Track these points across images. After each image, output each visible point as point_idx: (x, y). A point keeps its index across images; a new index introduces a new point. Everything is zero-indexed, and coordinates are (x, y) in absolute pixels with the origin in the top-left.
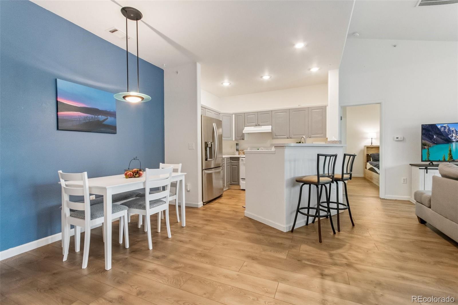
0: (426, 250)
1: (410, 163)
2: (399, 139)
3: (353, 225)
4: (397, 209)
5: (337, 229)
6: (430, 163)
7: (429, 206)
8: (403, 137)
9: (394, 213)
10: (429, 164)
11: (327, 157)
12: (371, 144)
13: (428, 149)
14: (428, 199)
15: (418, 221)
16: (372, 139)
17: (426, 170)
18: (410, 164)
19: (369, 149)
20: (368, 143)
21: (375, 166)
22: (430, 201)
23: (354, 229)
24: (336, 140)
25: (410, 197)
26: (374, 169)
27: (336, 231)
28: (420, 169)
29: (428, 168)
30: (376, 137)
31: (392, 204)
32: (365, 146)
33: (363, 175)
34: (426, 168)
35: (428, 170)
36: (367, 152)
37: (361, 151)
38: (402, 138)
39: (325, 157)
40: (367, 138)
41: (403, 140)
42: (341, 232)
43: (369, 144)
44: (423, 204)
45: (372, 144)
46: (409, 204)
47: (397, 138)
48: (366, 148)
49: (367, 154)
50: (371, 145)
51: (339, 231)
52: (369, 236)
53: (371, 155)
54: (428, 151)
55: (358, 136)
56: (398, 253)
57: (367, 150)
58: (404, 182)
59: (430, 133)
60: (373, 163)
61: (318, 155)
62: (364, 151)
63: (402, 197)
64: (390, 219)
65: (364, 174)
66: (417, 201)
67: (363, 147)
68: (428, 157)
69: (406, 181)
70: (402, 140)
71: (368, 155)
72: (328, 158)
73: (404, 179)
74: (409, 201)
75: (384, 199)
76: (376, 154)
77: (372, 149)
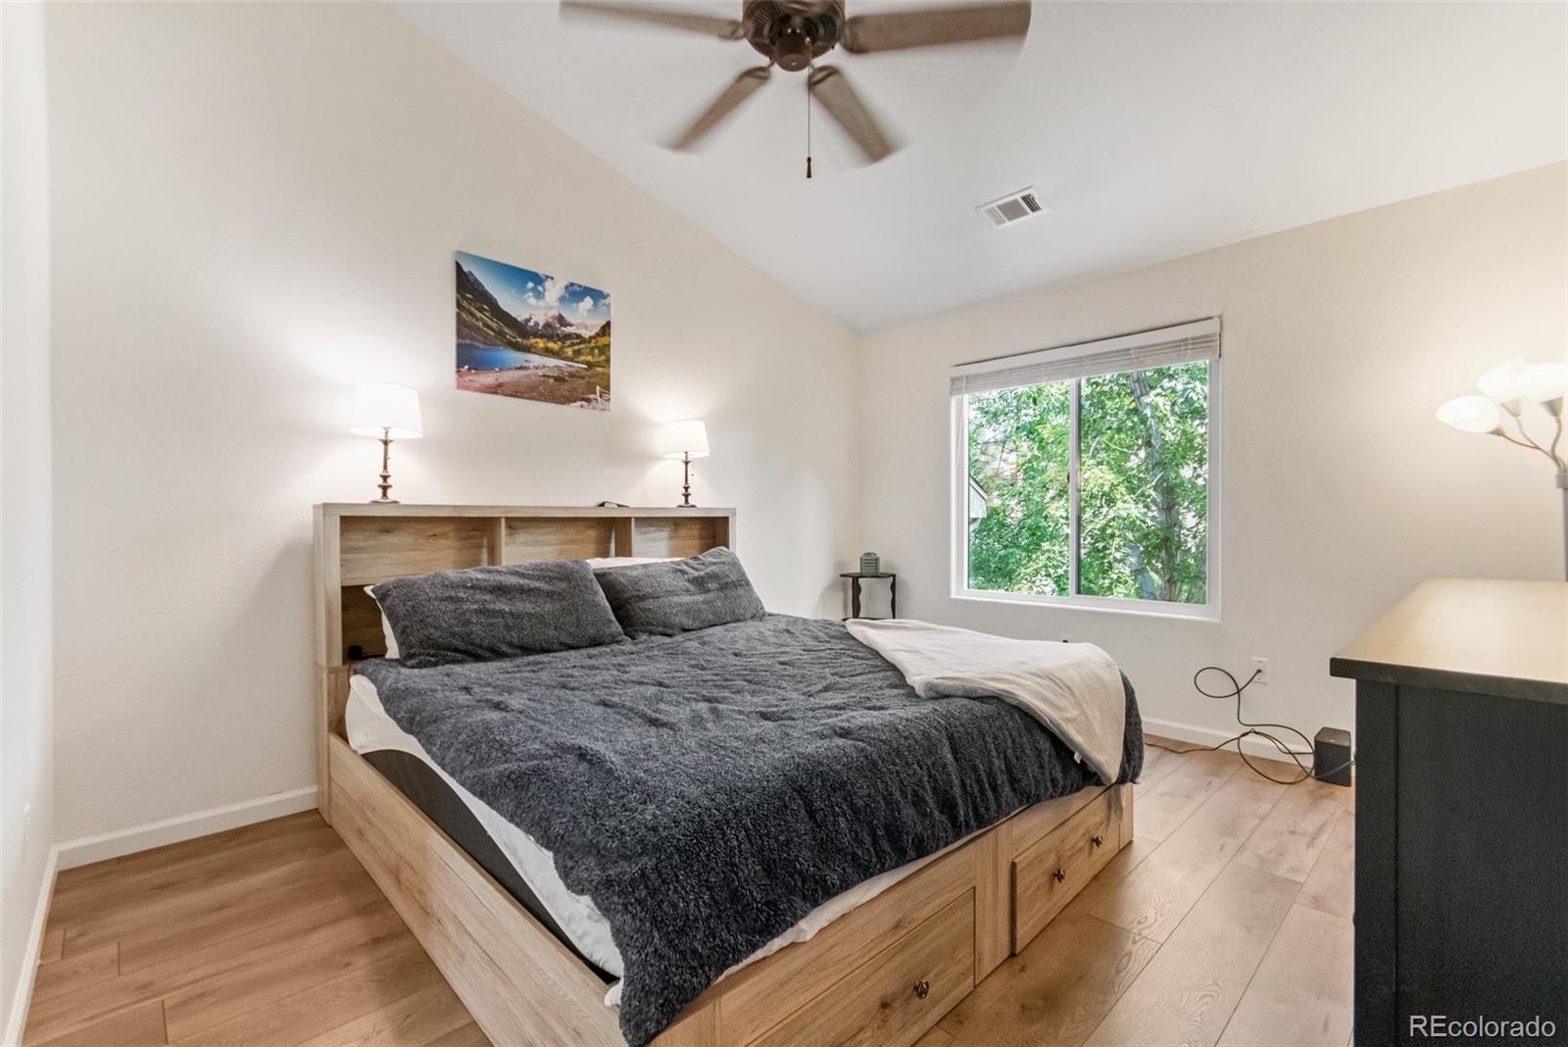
12: (378, 495)
16: (385, 444)
19: (358, 539)
20: (348, 480)
32: (327, 508)
33: (313, 789)
36: (343, 563)
37: (289, 552)
40: (329, 437)
43: (361, 493)
45: (385, 488)
48: (335, 523)
49: (345, 589)
50: (375, 503)
53: (383, 593)
57: (344, 551)
62: (312, 554)
65: (318, 780)
67: (308, 516)
71: (352, 595)
76: (432, 581)
77: (388, 539)
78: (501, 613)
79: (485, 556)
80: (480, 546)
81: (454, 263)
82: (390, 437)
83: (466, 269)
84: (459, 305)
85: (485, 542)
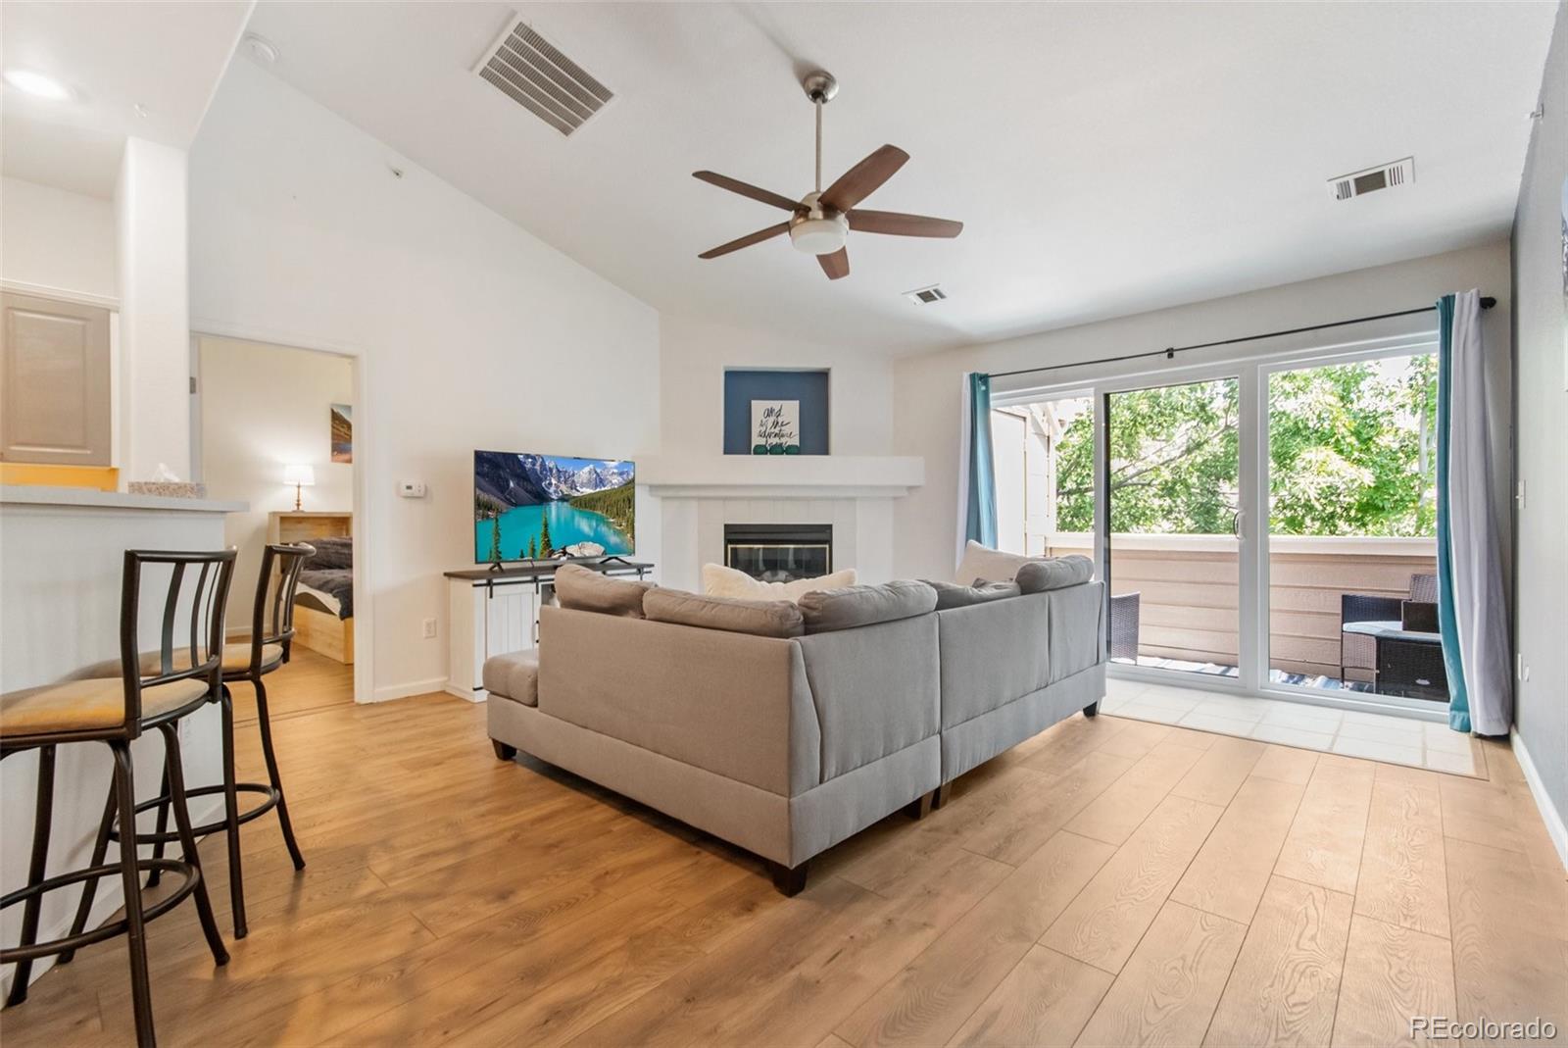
0: (556, 850)
1: (447, 571)
2: (414, 491)
3: (299, 863)
4: (423, 730)
5: (233, 929)
6: (494, 567)
7: (530, 700)
8: (426, 487)
9: (420, 747)
10: (491, 569)
11: (188, 565)
12: (295, 508)
13: (497, 520)
14: (530, 680)
15: (494, 754)
16: (299, 487)
17: (489, 588)
18: (446, 574)
19: (287, 525)
20: (283, 501)
21: (320, 588)
22: (535, 684)
23: (306, 880)
24: (176, 480)
25: (446, 678)
26: (314, 597)
27: (228, 941)
28: (475, 586)
29: (495, 581)
30: (313, 484)
31: (398, 716)
32: (274, 513)
34: (490, 584)
35: (494, 588)
36: (281, 535)
37: (259, 530)
38: (423, 490)
39: (173, 565)
40: (279, 484)
41: (424, 497)
42: (251, 936)
43: (289, 508)
44: (512, 696)
45: (298, 505)
46: (448, 702)
47: (409, 488)
48: (278, 520)
50: (294, 511)
51: (241, 930)
52: (377, 892)
54: (497, 526)
55: (246, 474)
56: (495, 909)
57: (282, 530)
58: (429, 631)
59: (501, 473)
60: (310, 577)
61: (132, 560)
62: (268, 530)
63: (422, 683)
64: (420, 776)
66: (493, 693)
67: (266, 517)
68: (496, 544)
69: (433, 628)
70: (422, 494)
72: (192, 571)
73: (428, 625)
74: (443, 692)
75: (371, 703)
77: (299, 526)
78: (344, 554)
79: (344, 533)
80: (342, 529)
81: (330, 411)
82: (301, 484)
83: (335, 410)
84: (333, 427)
85: (344, 527)
